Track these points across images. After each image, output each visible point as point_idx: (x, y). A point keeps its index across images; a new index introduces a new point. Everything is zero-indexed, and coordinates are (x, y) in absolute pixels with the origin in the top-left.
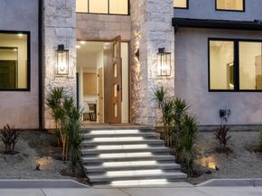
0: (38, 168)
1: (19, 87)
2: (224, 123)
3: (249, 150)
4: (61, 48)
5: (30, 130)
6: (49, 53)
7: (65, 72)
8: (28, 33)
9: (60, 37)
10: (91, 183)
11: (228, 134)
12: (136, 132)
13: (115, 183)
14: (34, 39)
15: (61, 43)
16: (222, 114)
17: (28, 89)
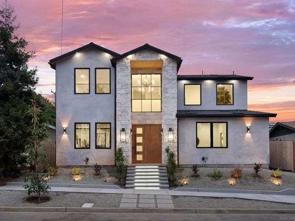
0: (105, 181)
1: (106, 147)
2: (204, 163)
3: (209, 176)
4: (123, 130)
5: (111, 166)
6: (118, 132)
7: (124, 140)
8: (110, 123)
9: (123, 125)
10: (126, 188)
11: (198, 169)
12: (157, 167)
13: (136, 188)
14: (113, 126)
15: (123, 127)
16: (203, 159)
17: (110, 148)
